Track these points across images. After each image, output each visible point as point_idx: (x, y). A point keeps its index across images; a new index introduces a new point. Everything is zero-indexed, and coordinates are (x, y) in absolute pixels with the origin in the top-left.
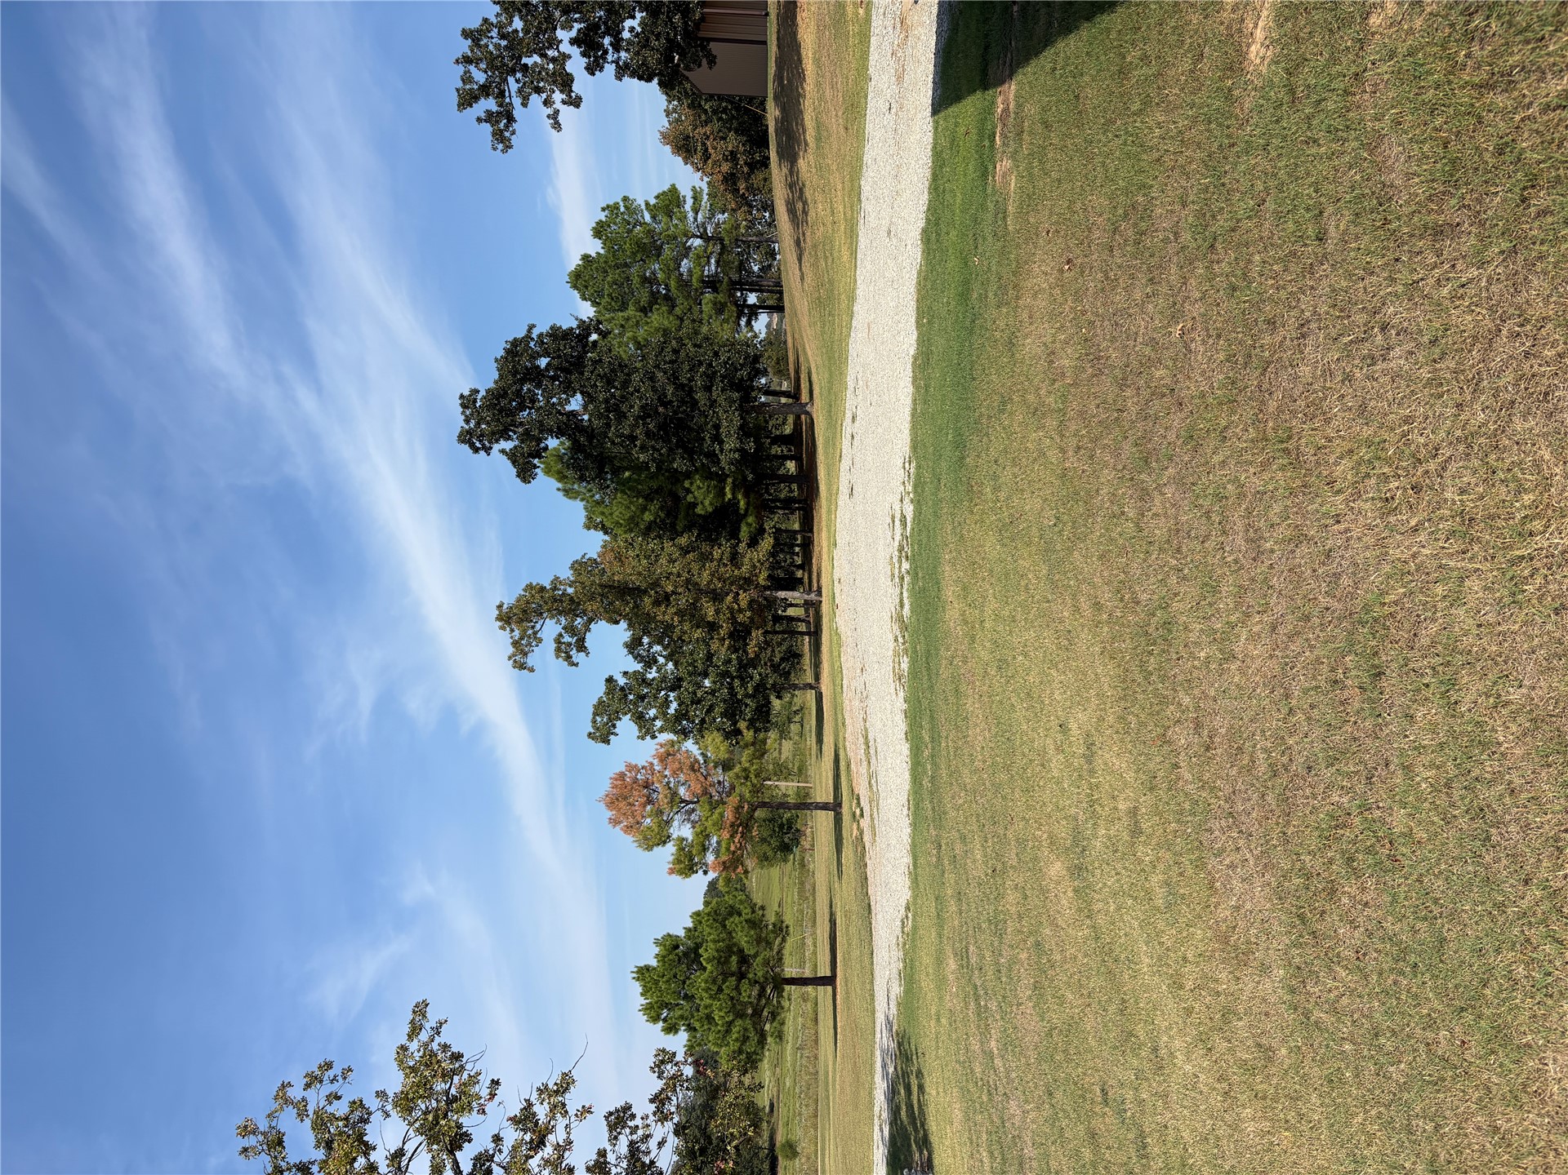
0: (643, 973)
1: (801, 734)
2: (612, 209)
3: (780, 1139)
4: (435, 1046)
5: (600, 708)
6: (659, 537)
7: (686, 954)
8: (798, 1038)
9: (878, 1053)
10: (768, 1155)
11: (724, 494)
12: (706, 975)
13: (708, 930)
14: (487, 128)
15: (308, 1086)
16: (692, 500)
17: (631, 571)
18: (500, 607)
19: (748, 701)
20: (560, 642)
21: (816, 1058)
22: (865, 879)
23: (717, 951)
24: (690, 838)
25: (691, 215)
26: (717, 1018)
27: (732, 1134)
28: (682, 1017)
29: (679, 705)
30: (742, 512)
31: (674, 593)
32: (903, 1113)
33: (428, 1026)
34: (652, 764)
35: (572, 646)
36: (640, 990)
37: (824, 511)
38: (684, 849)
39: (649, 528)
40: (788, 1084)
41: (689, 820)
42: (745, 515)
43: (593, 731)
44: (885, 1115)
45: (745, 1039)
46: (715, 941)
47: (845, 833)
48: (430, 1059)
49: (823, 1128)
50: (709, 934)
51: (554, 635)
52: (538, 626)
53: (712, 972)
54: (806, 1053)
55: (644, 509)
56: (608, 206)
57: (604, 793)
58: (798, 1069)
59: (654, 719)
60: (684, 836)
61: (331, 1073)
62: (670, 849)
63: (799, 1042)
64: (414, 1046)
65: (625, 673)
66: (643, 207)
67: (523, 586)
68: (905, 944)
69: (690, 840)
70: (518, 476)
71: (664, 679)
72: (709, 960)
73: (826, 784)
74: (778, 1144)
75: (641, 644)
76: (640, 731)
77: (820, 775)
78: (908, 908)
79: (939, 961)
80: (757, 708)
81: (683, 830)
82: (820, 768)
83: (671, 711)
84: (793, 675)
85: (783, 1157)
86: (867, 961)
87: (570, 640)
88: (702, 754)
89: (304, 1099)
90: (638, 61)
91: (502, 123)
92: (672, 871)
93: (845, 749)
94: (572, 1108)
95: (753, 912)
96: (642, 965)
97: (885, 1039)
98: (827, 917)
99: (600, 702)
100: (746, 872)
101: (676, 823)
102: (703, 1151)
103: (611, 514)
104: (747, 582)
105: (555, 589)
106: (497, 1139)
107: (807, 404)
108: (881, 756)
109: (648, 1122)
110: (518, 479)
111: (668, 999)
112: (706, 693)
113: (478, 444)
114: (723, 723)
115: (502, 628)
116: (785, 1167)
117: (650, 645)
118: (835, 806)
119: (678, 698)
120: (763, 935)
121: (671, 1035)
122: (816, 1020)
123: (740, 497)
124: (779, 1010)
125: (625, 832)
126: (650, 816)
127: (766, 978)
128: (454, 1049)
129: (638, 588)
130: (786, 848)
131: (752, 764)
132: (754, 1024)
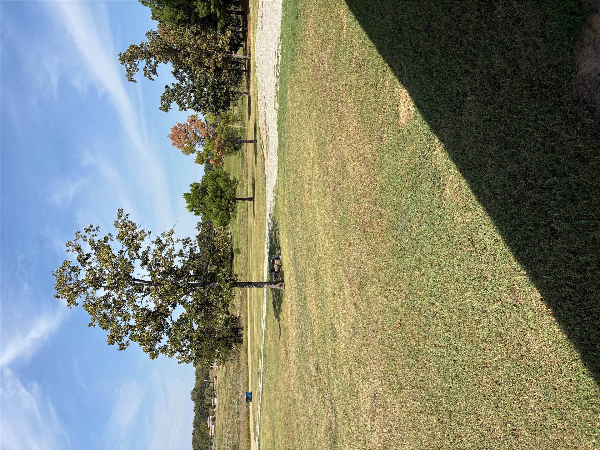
0: (186, 195)
1: (242, 104)
3: (235, 248)
4: (126, 221)
5: (163, 98)
6: (184, 26)
7: (202, 189)
8: (241, 215)
9: (267, 223)
10: (230, 253)
11: (210, 9)
12: (209, 197)
13: (209, 182)
15: (86, 232)
16: (197, 11)
17: (173, 40)
18: (120, 55)
19: (222, 98)
20: (146, 70)
21: (247, 222)
22: (264, 169)
23: (213, 189)
24: (202, 151)
26: (213, 211)
27: (222, 246)
28: (201, 210)
29: (195, 98)
30: (218, 17)
31: (191, 53)
32: (274, 240)
33: (124, 215)
34: (186, 124)
35: (151, 72)
36: (186, 201)
38: (200, 155)
39: (179, 22)
40: (237, 231)
41: (201, 144)
42: (219, 19)
43: (161, 107)
44: (268, 241)
45: (223, 217)
46: (212, 186)
47: (258, 152)
48: (125, 225)
49: (250, 244)
50: (210, 183)
51: (143, 67)
52: (136, 63)
53: (211, 196)
54: (244, 221)
55: (177, 13)
57: (169, 134)
58: (241, 226)
59: (185, 103)
60: (200, 150)
61: (93, 228)
62: (195, 155)
63: (242, 217)
64: (119, 221)
65: (173, 84)
67: (129, 46)
68: (275, 192)
69: (202, 152)
71: (188, 88)
72: (210, 192)
73: (252, 131)
74: (234, 249)
75: (179, 72)
76: (180, 108)
77: (250, 127)
78: (276, 182)
79: (284, 200)
80: (225, 101)
81: (200, 148)
82: (249, 124)
83: (192, 100)
84: (239, 82)
85: (236, 253)
86: (264, 195)
87: (150, 69)
88: (205, 120)
89: (85, 236)
92: (196, 162)
93: (258, 123)
94: (174, 239)
95: (225, 176)
96: (186, 193)
97: (269, 219)
98: (252, 178)
99: (164, 95)
100: (223, 164)
101: (197, 146)
102: (213, 251)
103: (163, 15)
104: (221, 50)
105: (142, 47)
106: (149, 247)
108: (270, 131)
109: (196, 243)
111: (196, 204)
112: (205, 94)
114: (212, 106)
115: (122, 64)
116: (236, 257)
117: (182, 73)
118: (255, 142)
119: (194, 96)
120: (229, 184)
121: (197, 216)
122: (248, 210)
123: (217, 11)
124: (235, 208)
125: (178, 148)
126: (187, 143)
127: (230, 198)
128: (133, 222)
129: (176, 50)
130: (236, 149)
131: (225, 126)
132: (226, 213)
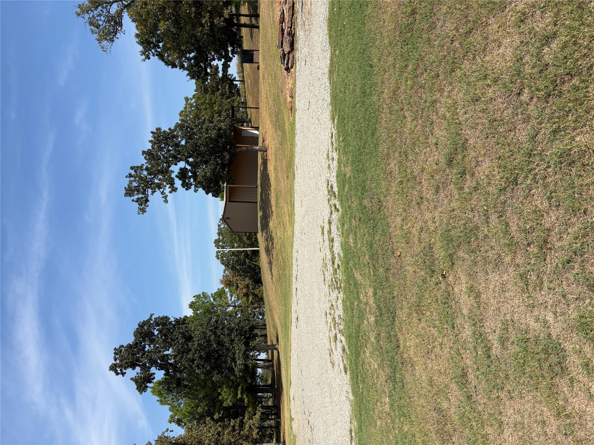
2: (198, 297)
14: (136, 205)
16: (222, 399)
25: (229, 298)
30: (246, 405)
37: (286, 404)
42: (248, 407)
55: (197, 406)
56: (196, 296)
66: (210, 296)
70: (137, 389)
90: (202, 174)
91: (143, 202)
107: (276, 345)
110: (137, 391)
113: (119, 371)
123: (245, 397)
